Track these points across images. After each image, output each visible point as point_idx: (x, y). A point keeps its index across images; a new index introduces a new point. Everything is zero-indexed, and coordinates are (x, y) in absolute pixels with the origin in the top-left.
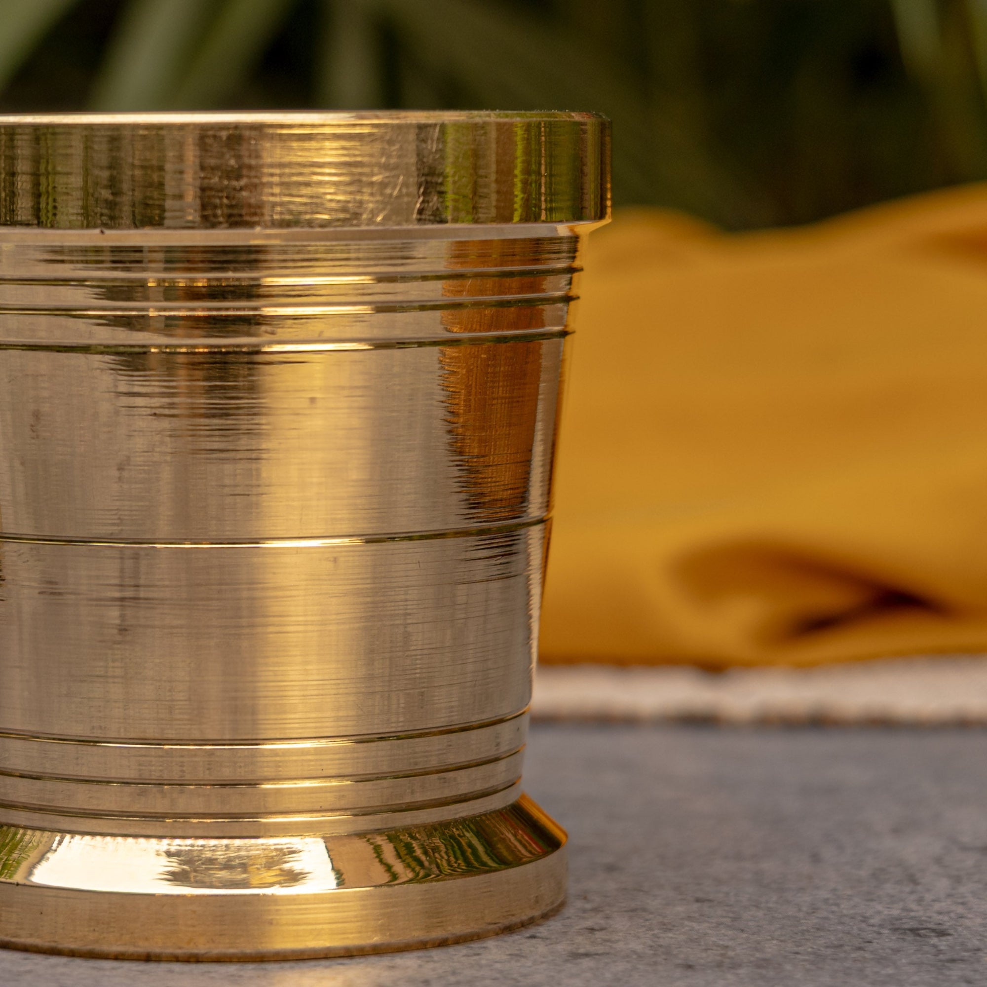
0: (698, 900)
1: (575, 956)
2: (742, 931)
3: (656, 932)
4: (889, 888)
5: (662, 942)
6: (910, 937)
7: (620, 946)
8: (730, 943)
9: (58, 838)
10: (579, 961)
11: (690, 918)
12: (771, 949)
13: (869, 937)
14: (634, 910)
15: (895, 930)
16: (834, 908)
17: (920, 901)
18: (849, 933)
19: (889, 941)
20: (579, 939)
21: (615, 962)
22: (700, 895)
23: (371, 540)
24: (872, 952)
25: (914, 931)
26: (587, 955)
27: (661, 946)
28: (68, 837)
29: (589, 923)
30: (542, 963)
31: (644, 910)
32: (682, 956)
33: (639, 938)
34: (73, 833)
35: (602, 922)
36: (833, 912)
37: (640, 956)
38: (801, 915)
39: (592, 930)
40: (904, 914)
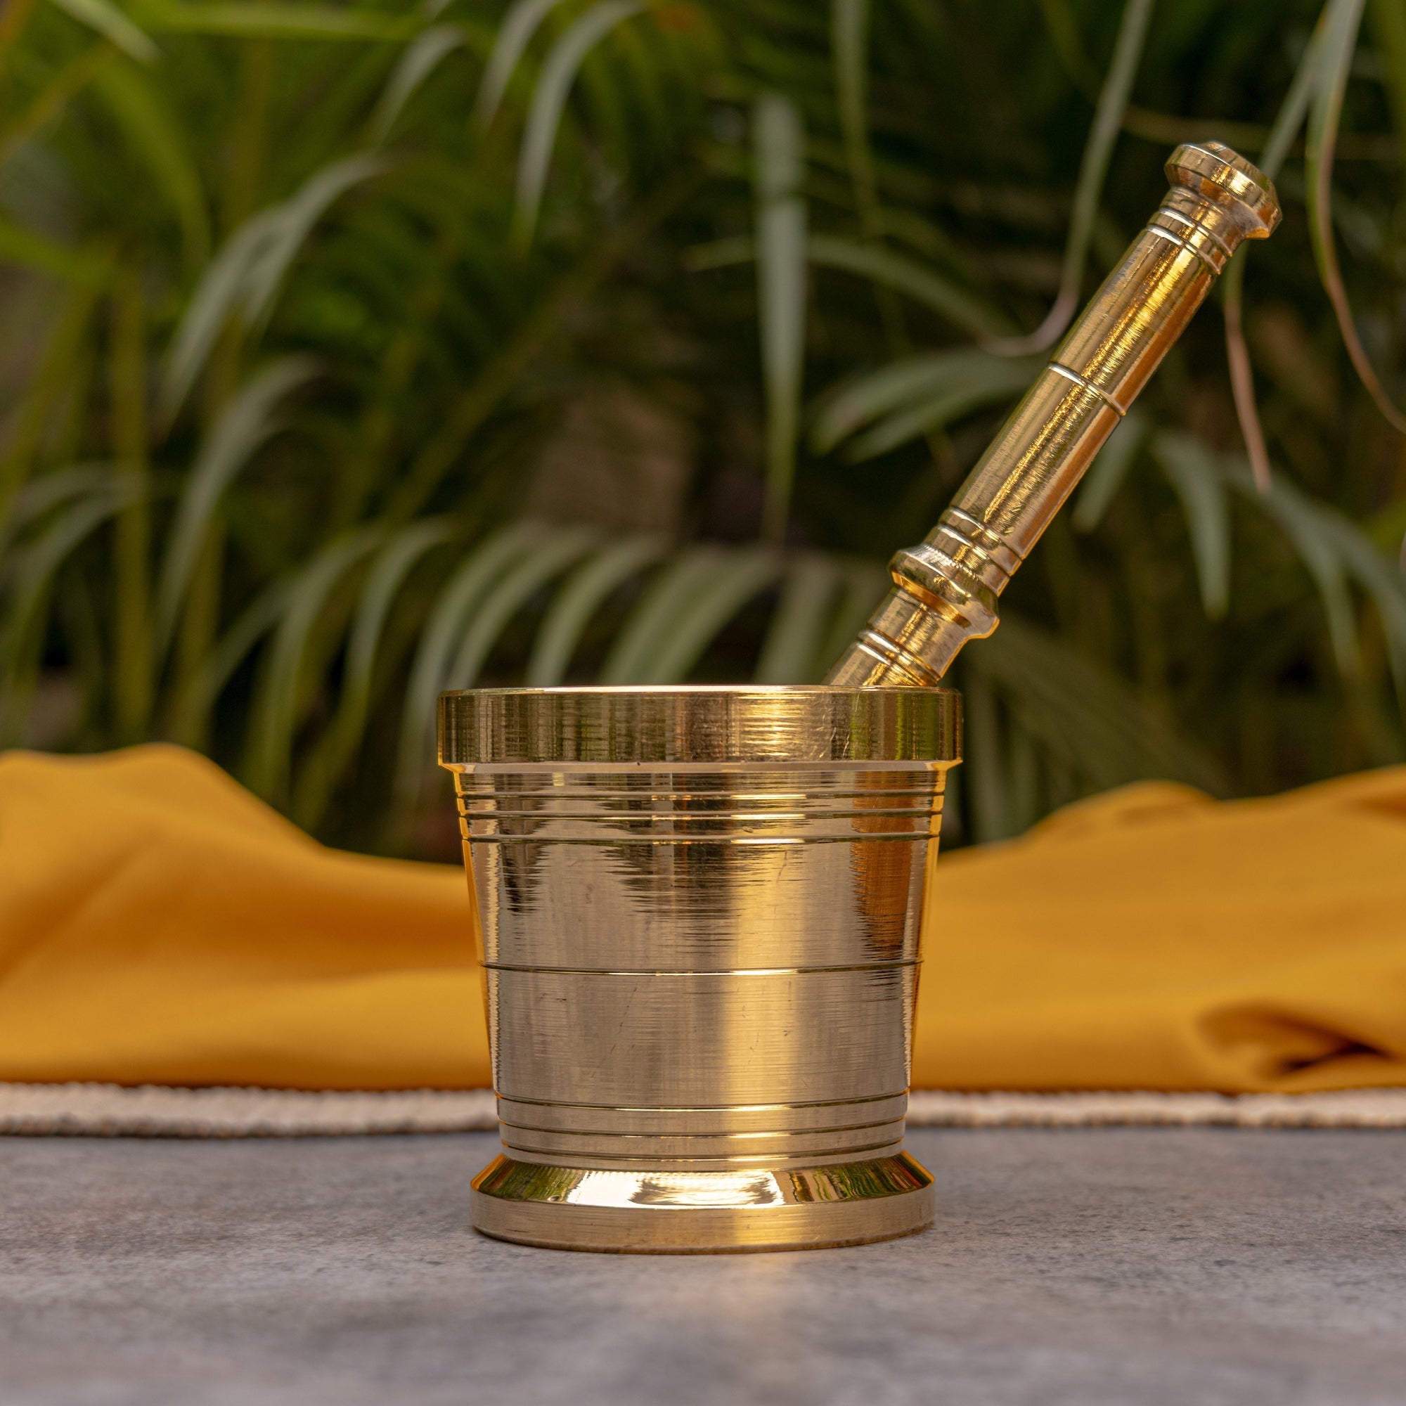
0: (1248, 1214)
1: (1174, 1239)
2: (1282, 1228)
3: (1224, 1227)
4: (1374, 1211)
5: (1229, 1232)
6: (1394, 1234)
7: (1203, 1234)
8: (1275, 1234)
9: (587, 1173)
10: (1178, 1242)
11: (1245, 1222)
12: (1302, 1237)
13: (1366, 1233)
14: (1206, 1217)
15: (1382, 1231)
16: (1340, 1220)
17: (1396, 1218)
18: (1352, 1232)
19: (1379, 1236)
20: (1175, 1231)
21: (1202, 1242)
22: (1248, 1211)
23: (803, 971)
24: (1369, 1240)
25: (1396, 1232)
26: (1182, 1239)
27: (1229, 1234)
28: (594, 1172)
29: (1178, 1223)
30: (1154, 1243)
31: (1214, 1217)
32: (1245, 1239)
33: (1214, 1230)
34: (597, 1170)
35: (1188, 1223)
36: (1339, 1222)
37: (1218, 1240)
38: (1318, 1223)
39: (1181, 1226)
40: (1386, 1224)
